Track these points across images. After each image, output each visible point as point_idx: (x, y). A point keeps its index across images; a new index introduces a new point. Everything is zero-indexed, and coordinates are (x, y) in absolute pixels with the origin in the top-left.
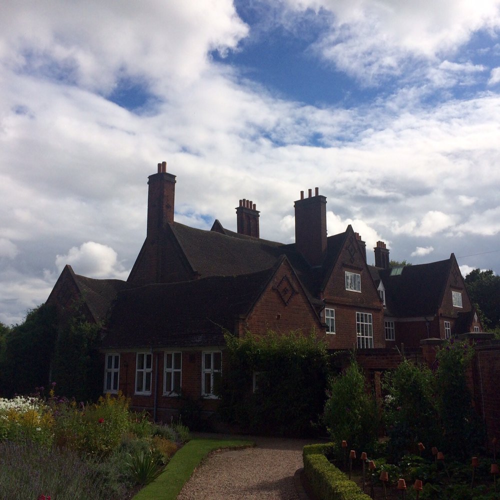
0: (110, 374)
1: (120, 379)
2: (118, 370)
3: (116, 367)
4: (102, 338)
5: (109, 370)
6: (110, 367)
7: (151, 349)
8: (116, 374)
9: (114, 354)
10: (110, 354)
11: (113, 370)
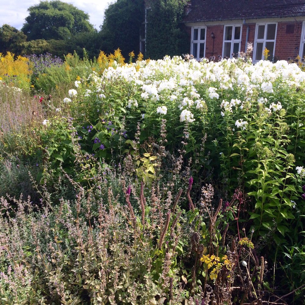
0: (196, 45)
1: (206, 49)
2: (204, 41)
3: (202, 38)
4: (188, 13)
5: (195, 42)
6: (196, 38)
7: (244, 21)
8: (202, 45)
9: (200, 26)
10: (196, 28)
11: (199, 41)
